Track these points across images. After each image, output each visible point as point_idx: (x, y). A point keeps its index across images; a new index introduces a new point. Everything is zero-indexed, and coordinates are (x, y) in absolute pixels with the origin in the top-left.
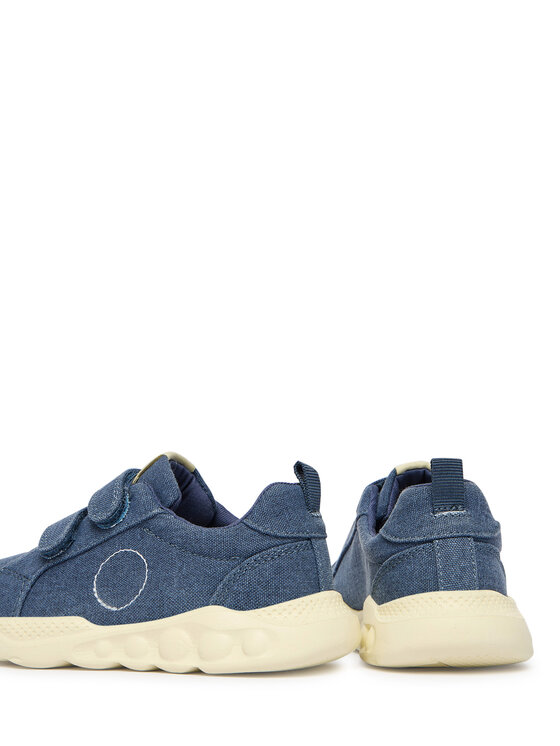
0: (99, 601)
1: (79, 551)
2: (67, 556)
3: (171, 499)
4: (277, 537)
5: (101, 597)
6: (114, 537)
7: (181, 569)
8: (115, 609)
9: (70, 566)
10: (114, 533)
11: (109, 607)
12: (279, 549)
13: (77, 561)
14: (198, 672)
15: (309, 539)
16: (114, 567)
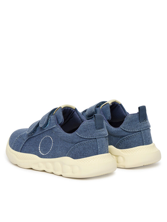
0: (40, 151)
1: (37, 134)
2: (34, 135)
3: (60, 122)
4: (84, 138)
5: (41, 150)
6: (45, 132)
7: (60, 144)
8: (43, 154)
9: (35, 139)
10: (45, 131)
11: (42, 154)
12: (85, 142)
13: (36, 137)
14: (61, 175)
15: (96, 138)
16: (45, 141)
